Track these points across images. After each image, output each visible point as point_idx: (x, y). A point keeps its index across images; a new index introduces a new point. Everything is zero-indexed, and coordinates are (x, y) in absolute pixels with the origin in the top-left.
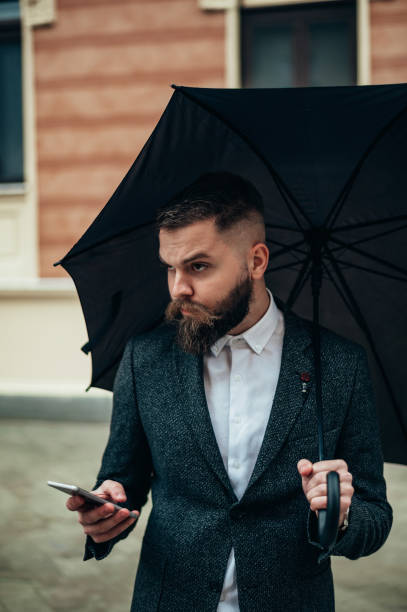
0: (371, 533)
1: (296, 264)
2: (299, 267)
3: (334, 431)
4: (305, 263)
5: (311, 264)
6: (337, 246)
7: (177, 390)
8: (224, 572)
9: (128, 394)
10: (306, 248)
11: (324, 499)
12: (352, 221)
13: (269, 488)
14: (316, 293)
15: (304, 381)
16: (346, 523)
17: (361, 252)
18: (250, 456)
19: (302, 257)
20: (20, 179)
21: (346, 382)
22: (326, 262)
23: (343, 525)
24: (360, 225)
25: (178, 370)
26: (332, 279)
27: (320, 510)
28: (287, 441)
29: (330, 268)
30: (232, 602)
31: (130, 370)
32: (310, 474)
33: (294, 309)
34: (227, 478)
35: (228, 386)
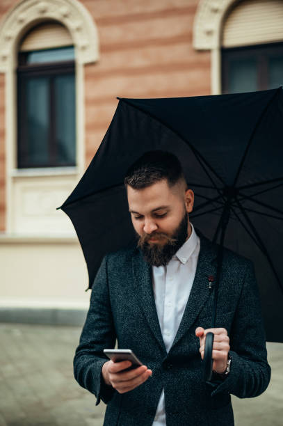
3: (230, 313)
6: (241, 197)
7: (135, 286)
8: (158, 402)
9: (103, 288)
12: (251, 182)
15: (210, 281)
16: (228, 369)
17: (257, 201)
19: (219, 206)
21: (238, 282)
22: (235, 209)
23: (226, 371)
24: (256, 184)
25: (135, 274)
28: (198, 318)
30: (162, 422)
31: (105, 272)
32: (202, 336)
34: (163, 342)
35: (165, 283)
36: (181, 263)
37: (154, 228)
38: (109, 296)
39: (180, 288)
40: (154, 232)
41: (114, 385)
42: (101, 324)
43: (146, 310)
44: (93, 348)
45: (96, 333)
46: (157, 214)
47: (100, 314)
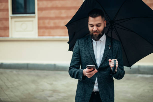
0: (121, 74)
1: (108, 27)
2: (108, 28)
4: (109, 27)
5: (111, 27)
6: (115, 24)
9: (78, 49)
10: (110, 24)
11: (113, 65)
12: (118, 19)
13: (104, 65)
14: (111, 32)
15: (110, 47)
16: (117, 71)
17: (120, 25)
18: (100, 60)
19: (109, 26)
20: (34, 13)
22: (113, 27)
24: (120, 20)
26: (114, 30)
27: (112, 67)
28: (107, 57)
29: (114, 28)
30: (97, 86)
32: (111, 61)
33: (108, 35)
34: (97, 64)
35: (97, 47)
36: (101, 41)
37: (96, 29)
38: (80, 51)
39: (101, 49)
40: (96, 31)
41: (87, 76)
42: (77, 59)
43: (91, 55)
44: (75, 66)
45: (76, 62)
46: (98, 25)
47: (77, 57)
